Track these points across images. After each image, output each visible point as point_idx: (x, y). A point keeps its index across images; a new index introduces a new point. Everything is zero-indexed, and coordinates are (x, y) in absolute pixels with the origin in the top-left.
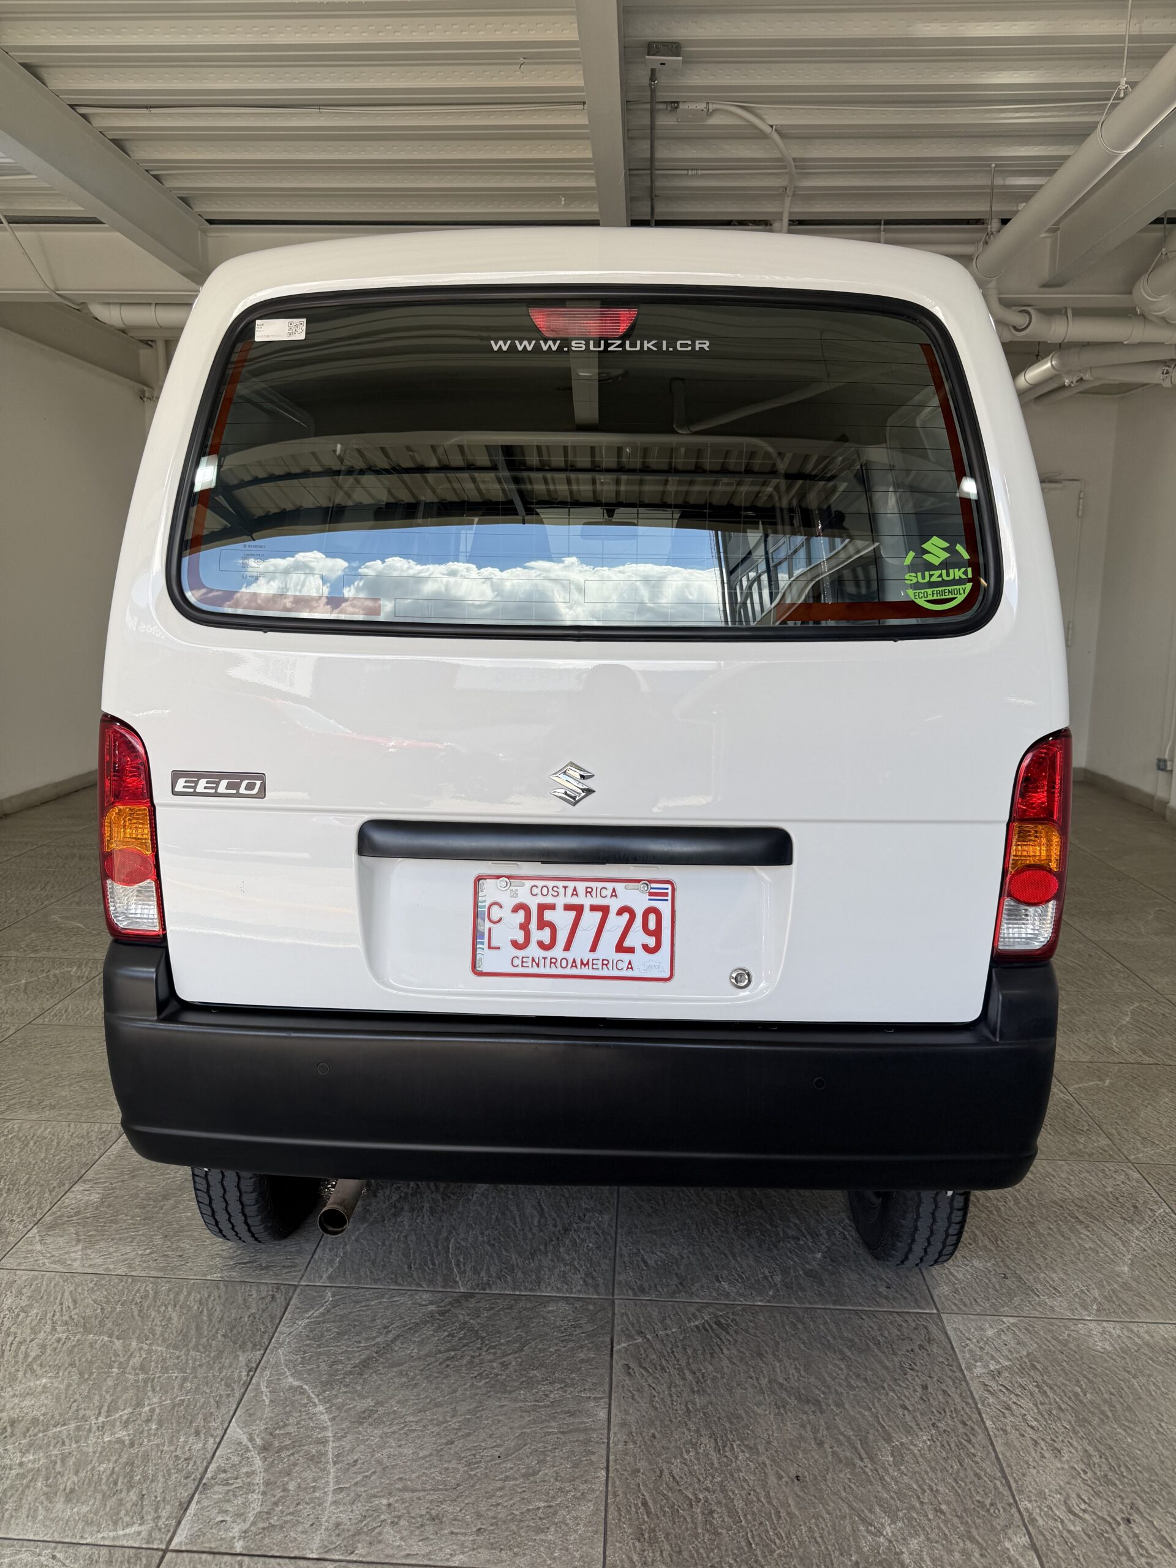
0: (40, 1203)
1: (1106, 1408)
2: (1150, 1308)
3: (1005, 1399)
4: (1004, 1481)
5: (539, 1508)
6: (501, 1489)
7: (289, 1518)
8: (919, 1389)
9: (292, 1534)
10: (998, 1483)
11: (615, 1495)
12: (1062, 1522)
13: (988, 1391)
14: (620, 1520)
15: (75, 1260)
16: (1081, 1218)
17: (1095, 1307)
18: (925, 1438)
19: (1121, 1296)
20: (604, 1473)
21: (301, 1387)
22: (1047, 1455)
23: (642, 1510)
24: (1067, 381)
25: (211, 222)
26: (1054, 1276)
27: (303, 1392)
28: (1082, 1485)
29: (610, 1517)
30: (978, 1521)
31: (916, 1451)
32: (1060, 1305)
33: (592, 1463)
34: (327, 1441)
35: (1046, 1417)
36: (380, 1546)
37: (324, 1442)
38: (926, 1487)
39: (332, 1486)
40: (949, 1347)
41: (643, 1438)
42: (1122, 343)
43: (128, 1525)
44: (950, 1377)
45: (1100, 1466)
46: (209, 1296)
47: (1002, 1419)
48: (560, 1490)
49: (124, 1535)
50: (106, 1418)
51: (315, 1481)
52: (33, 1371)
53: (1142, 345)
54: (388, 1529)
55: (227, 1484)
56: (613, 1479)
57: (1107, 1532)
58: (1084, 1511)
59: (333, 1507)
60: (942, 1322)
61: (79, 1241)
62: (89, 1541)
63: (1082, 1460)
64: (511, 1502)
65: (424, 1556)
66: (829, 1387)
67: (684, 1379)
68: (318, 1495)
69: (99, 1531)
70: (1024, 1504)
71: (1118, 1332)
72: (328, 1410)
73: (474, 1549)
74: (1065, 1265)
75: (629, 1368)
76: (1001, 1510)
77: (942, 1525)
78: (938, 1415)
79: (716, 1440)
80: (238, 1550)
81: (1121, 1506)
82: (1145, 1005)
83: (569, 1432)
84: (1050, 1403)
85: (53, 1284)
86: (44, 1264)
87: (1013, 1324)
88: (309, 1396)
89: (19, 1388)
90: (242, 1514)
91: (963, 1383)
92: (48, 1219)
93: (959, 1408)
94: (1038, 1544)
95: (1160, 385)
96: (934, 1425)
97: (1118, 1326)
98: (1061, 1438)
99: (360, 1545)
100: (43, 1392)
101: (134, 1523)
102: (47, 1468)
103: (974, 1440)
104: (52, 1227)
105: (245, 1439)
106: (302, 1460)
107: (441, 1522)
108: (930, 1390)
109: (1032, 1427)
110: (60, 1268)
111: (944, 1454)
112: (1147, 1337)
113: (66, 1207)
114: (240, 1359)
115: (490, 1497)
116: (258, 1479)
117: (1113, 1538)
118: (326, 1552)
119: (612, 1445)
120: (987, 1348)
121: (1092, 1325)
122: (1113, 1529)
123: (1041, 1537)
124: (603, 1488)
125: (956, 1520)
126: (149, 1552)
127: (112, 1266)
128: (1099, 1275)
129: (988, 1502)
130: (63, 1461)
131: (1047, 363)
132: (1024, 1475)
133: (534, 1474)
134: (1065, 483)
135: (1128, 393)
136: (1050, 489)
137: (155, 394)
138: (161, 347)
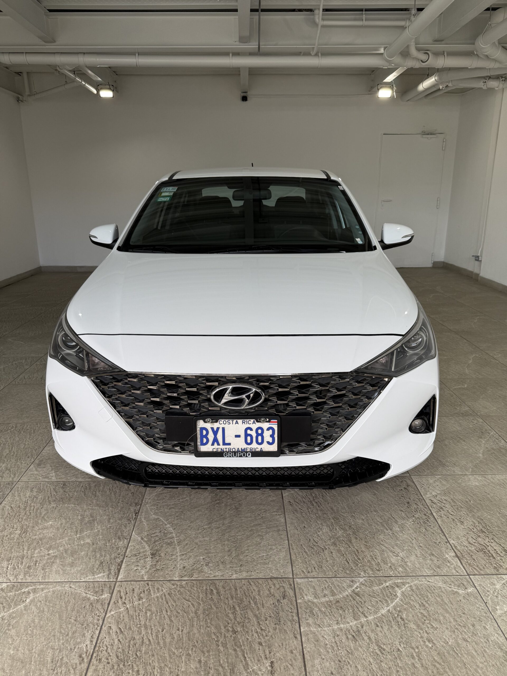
0: (32, 455)
1: (479, 506)
2: (492, 469)
3: (440, 505)
4: (443, 534)
5: (263, 556)
6: (248, 550)
7: (164, 566)
8: (406, 504)
9: (167, 572)
10: (441, 535)
11: (293, 549)
12: (467, 547)
13: (433, 502)
14: (296, 558)
15: (53, 476)
16: (461, 438)
17: (470, 470)
18: (411, 521)
19: (479, 465)
20: (287, 541)
21: (159, 518)
22: (458, 524)
23: (304, 554)
24: (441, 87)
25: (50, 11)
26: (453, 459)
27: (160, 520)
28: (473, 534)
29: (292, 557)
30: (435, 548)
31: (408, 526)
32: (457, 471)
33: (281, 538)
34: (173, 537)
35: (457, 510)
36: (203, 574)
37: (172, 538)
38: (413, 538)
39: (179, 554)
40: (415, 488)
41: (301, 528)
42: (468, 68)
43: (98, 574)
44: (417, 498)
45: (479, 527)
46: (113, 487)
47: (439, 512)
48: (271, 549)
49: (98, 577)
50: (80, 535)
51: (172, 552)
52: (45, 520)
53: (476, 69)
54: (205, 567)
55: (136, 556)
56: (291, 543)
57: (484, 549)
58: (475, 543)
59: (181, 561)
60: (412, 479)
61: (52, 469)
62: (83, 580)
63: (472, 525)
64: (253, 554)
65: (221, 576)
66: (370, 505)
67: (313, 505)
68: (174, 557)
69: (87, 577)
70: (452, 542)
71: (480, 478)
72: (172, 526)
73: (240, 572)
74: (457, 455)
75: (290, 502)
76: (443, 545)
77: (421, 551)
78: (415, 512)
79: (329, 527)
80: (146, 580)
81: (488, 540)
82: (477, 355)
83: (271, 528)
84: (457, 506)
85: (45, 486)
86: (39, 479)
87: (439, 478)
88: (162, 521)
89: (41, 527)
90: (144, 566)
91: (423, 500)
92: (37, 461)
93: (422, 509)
94: (459, 555)
95: (482, 88)
96: (413, 516)
97: (480, 476)
98: (463, 518)
99: (194, 574)
100: (51, 527)
101: (101, 573)
102: (60, 556)
103: (429, 520)
104: (39, 465)
105: (139, 539)
106: (164, 545)
107: (226, 564)
108: (410, 504)
109: (452, 515)
110: (46, 480)
111: (419, 526)
112: (492, 480)
113: (43, 456)
114: (131, 509)
115: (243, 553)
116: (148, 553)
117: (486, 551)
118: (182, 577)
119: (288, 531)
120: (431, 487)
121: (470, 476)
122: (486, 548)
123: (459, 553)
124: (287, 547)
125: (426, 549)
126: (109, 582)
127: (69, 478)
128: (470, 458)
129: (438, 542)
130: (66, 552)
131: (433, 78)
132: (450, 532)
133: (260, 543)
134: (437, 135)
135: (466, 93)
136: (431, 138)
137: (24, 99)
138: (25, 75)
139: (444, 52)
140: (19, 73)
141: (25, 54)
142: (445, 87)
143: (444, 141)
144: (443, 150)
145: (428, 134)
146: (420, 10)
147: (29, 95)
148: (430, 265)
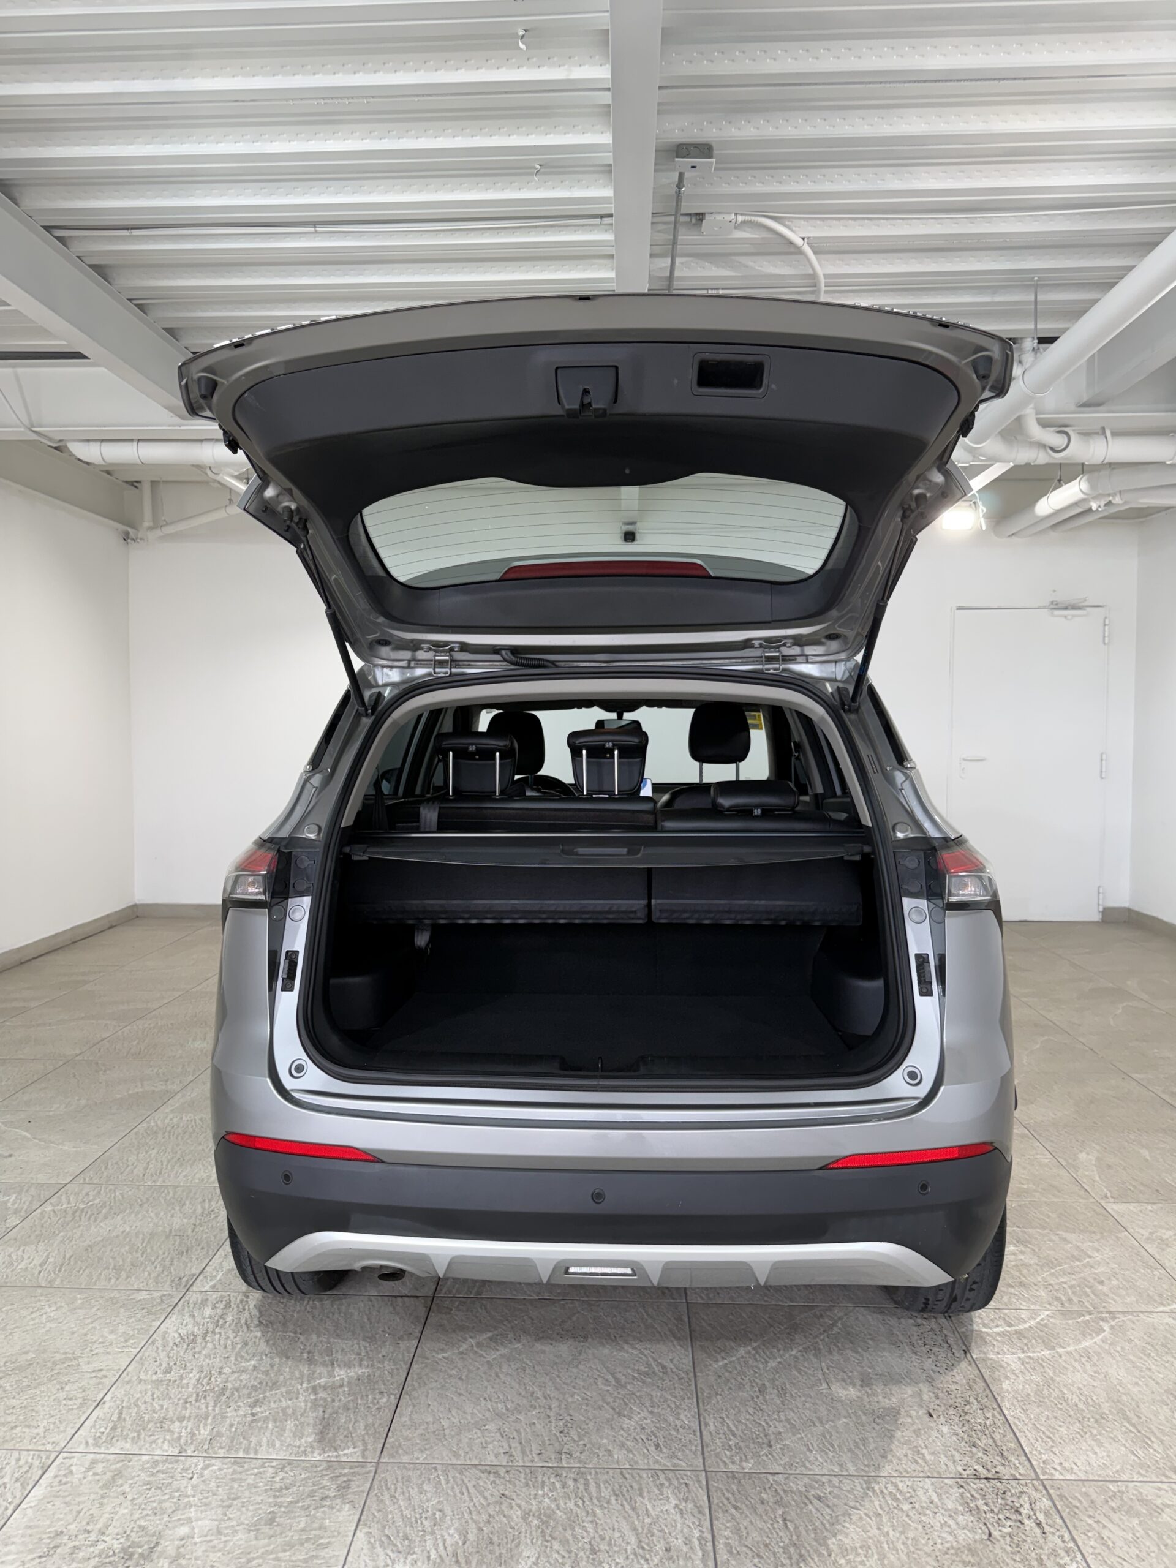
24: (1094, 506)
42: (1163, 464)
131: (1075, 486)
134: (1088, 609)
135: (1148, 518)
136: (1074, 616)
137: (140, 535)
138: (146, 488)
139: (1103, 429)
140: (136, 484)
141: (135, 443)
142: (1105, 505)
143: (1107, 622)
144: (1104, 643)
145: (1066, 608)
146: (1047, 340)
147: (150, 528)
148: (1097, 917)
